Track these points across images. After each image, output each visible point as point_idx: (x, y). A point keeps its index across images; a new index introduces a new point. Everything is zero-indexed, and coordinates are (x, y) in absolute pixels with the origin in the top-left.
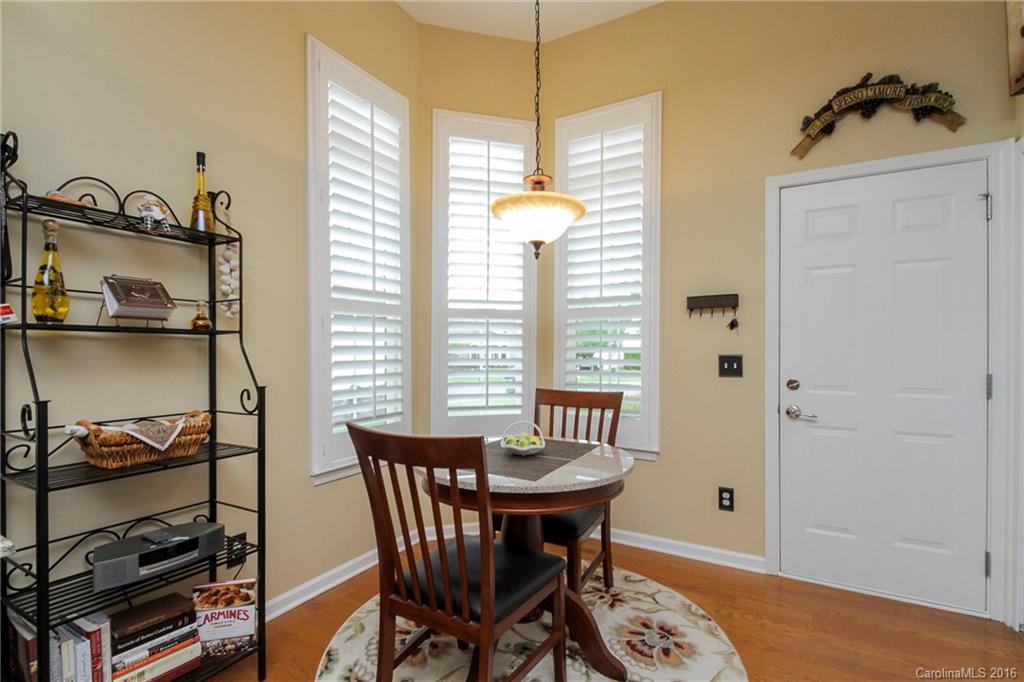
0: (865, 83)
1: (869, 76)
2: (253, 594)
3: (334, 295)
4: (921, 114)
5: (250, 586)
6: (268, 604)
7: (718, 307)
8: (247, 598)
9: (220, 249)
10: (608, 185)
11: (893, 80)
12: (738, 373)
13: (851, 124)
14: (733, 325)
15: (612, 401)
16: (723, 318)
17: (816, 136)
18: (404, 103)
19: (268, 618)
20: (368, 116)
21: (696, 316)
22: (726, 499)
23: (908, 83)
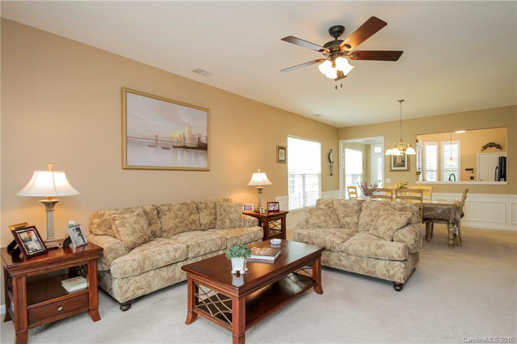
0: (490, 143)
12: (473, 179)
13: (489, 148)
16: (471, 172)
17: (484, 149)
21: (467, 171)
23: (496, 144)
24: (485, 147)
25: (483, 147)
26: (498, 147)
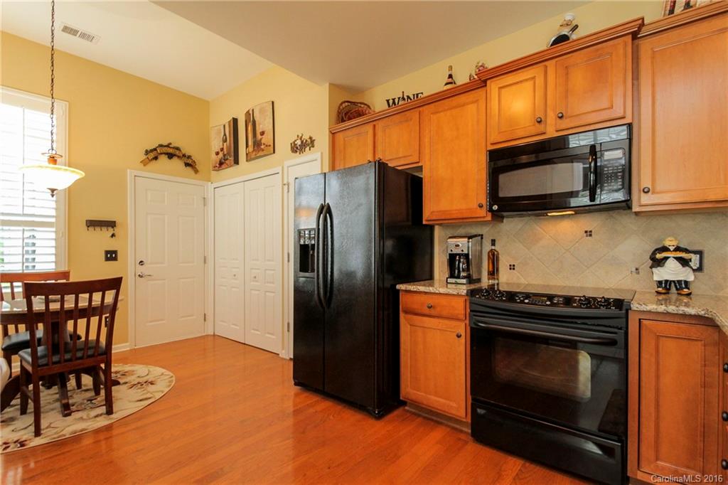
0: (168, 146)
1: (170, 144)
4: (187, 165)
7: (98, 226)
11: (178, 149)
12: (115, 259)
13: (163, 159)
14: (113, 235)
16: (106, 233)
17: (151, 160)
21: (91, 229)
23: (183, 152)
24: (154, 154)
25: (147, 152)
26: (189, 161)
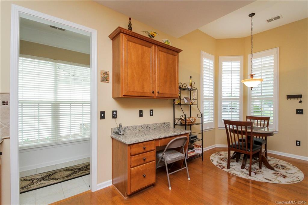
2: (201, 146)
3: (204, 97)
5: (201, 145)
6: (203, 149)
8: (201, 147)
9: (192, 91)
10: (263, 69)
12: (302, 113)
14: (300, 102)
15: (268, 119)
16: (297, 100)
18: (213, 57)
19: (203, 151)
20: (209, 62)
21: (289, 99)
22: (298, 143)
